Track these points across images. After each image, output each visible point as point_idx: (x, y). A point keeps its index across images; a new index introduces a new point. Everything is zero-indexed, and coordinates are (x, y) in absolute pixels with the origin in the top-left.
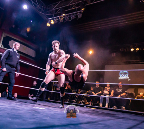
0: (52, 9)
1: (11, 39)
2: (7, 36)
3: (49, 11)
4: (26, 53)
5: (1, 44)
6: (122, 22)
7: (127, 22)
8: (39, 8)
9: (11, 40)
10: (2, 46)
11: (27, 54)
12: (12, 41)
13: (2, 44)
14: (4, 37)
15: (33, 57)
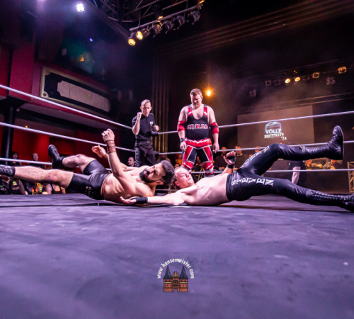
0: (134, 9)
1: (61, 79)
2: (51, 74)
3: (128, 13)
4: (92, 104)
5: (43, 92)
6: (275, 25)
7: (284, 25)
8: (107, 7)
9: (60, 82)
10: (45, 95)
11: (96, 106)
12: (63, 82)
13: (45, 90)
14: (46, 76)
15: (106, 112)
